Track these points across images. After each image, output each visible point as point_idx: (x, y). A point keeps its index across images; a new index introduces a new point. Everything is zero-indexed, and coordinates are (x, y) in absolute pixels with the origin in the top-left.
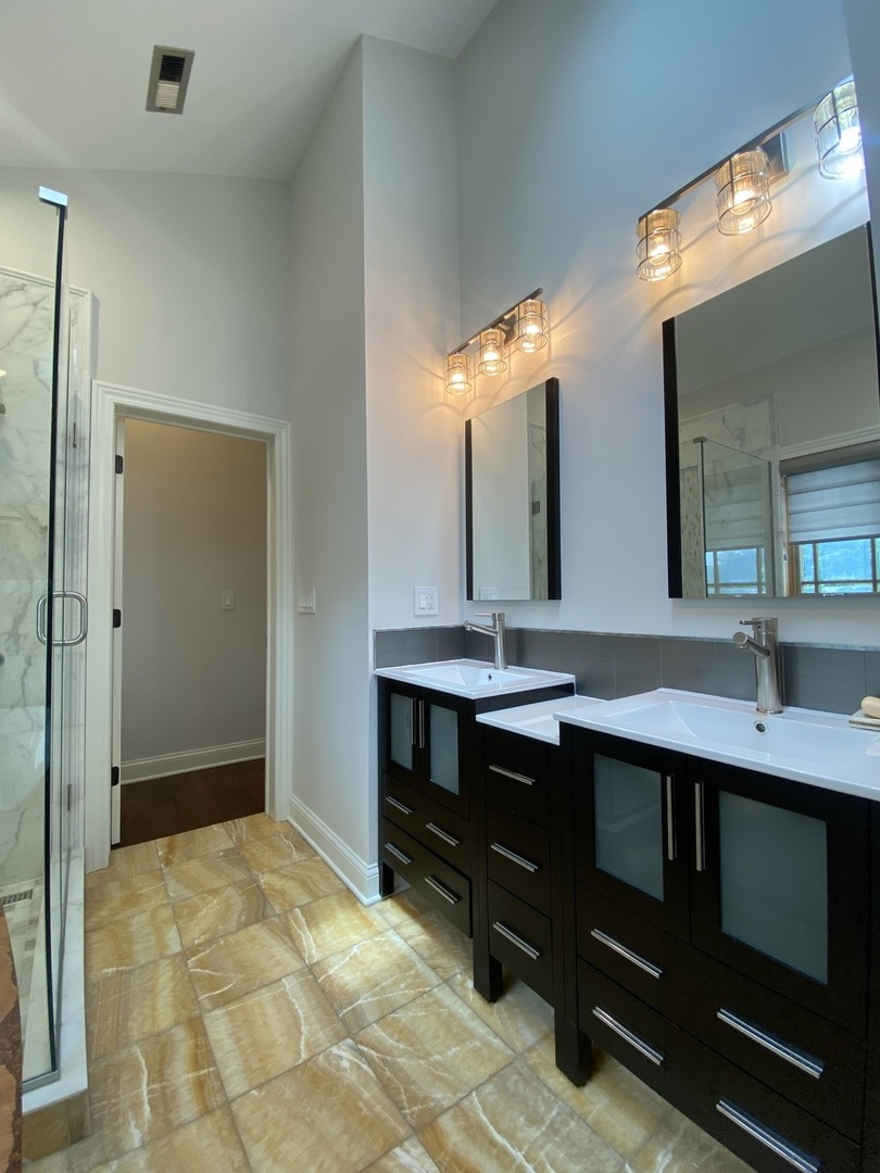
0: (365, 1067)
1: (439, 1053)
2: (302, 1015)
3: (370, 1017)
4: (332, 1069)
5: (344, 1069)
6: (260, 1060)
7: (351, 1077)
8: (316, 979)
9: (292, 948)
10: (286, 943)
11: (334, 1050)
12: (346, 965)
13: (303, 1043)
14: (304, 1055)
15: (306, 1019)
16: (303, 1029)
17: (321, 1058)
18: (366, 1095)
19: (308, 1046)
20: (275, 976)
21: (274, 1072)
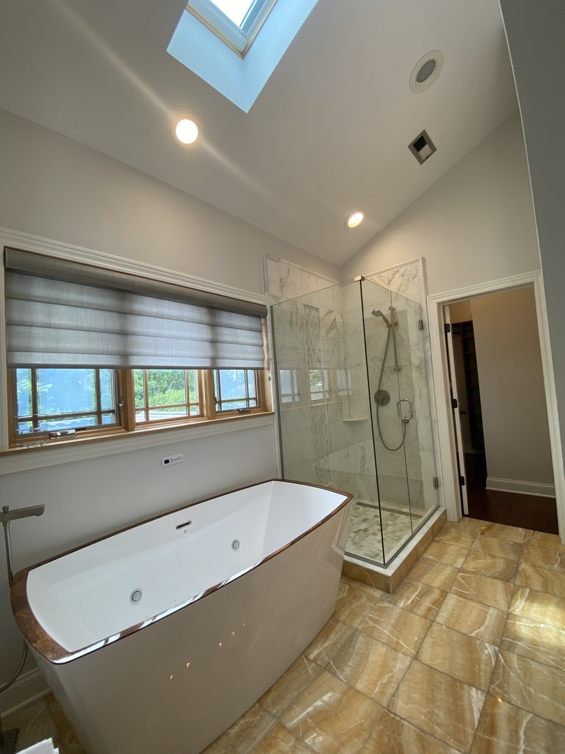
0: (493, 660)
1: (535, 690)
2: (486, 623)
3: (516, 651)
4: (479, 648)
5: (484, 653)
6: (456, 621)
7: (484, 657)
8: (507, 619)
9: (508, 602)
10: (507, 597)
11: (487, 645)
12: (529, 627)
13: (477, 631)
14: (473, 635)
15: (486, 626)
16: (482, 628)
17: (478, 642)
18: (483, 667)
19: (477, 634)
20: (489, 603)
21: (457, 629)
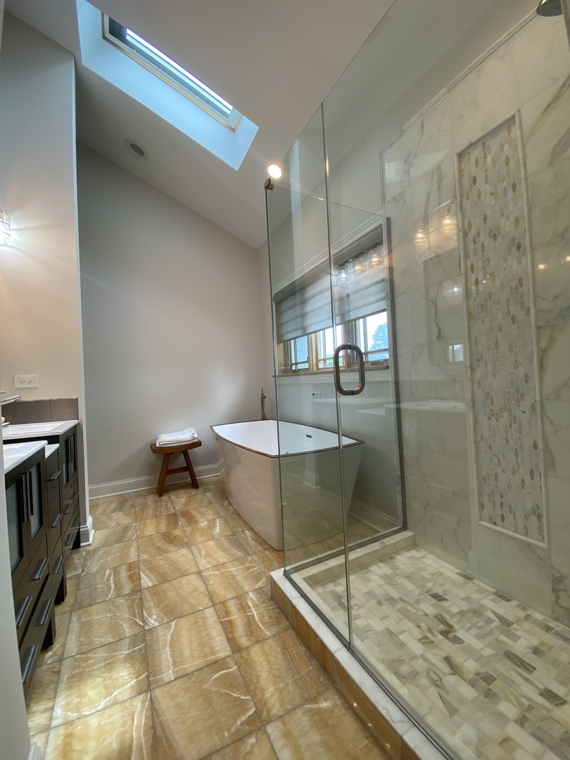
0: (146, 614)
1: (107, 617)
2: (168, 649)
3: (127, 641)
4: (161, 615)
5: (156, 614)
6: (197, 623)
7: (154, 611)
8: (148, 677)
11: (157, 624)
13: (172, 630)
14: (174, 623)
15: (166, 645)
16: (169, 637)
17: (165, 621)
18: (152, 604)
19: (170, 627)
20: (179, 683)
21: (190, 617)
